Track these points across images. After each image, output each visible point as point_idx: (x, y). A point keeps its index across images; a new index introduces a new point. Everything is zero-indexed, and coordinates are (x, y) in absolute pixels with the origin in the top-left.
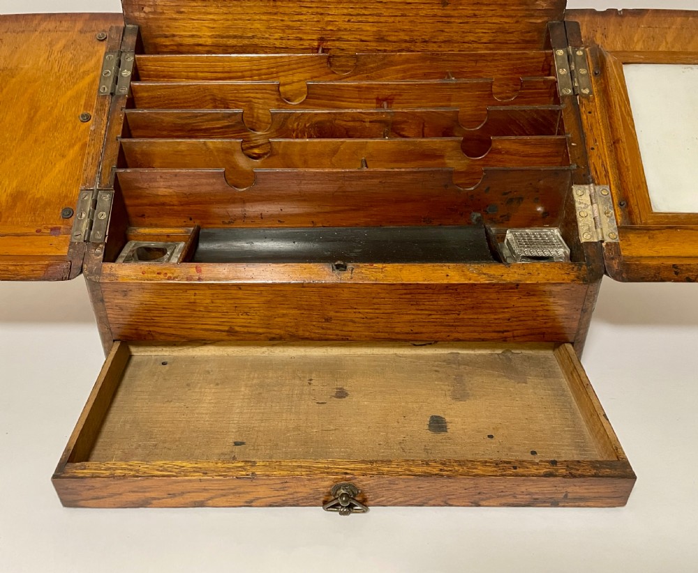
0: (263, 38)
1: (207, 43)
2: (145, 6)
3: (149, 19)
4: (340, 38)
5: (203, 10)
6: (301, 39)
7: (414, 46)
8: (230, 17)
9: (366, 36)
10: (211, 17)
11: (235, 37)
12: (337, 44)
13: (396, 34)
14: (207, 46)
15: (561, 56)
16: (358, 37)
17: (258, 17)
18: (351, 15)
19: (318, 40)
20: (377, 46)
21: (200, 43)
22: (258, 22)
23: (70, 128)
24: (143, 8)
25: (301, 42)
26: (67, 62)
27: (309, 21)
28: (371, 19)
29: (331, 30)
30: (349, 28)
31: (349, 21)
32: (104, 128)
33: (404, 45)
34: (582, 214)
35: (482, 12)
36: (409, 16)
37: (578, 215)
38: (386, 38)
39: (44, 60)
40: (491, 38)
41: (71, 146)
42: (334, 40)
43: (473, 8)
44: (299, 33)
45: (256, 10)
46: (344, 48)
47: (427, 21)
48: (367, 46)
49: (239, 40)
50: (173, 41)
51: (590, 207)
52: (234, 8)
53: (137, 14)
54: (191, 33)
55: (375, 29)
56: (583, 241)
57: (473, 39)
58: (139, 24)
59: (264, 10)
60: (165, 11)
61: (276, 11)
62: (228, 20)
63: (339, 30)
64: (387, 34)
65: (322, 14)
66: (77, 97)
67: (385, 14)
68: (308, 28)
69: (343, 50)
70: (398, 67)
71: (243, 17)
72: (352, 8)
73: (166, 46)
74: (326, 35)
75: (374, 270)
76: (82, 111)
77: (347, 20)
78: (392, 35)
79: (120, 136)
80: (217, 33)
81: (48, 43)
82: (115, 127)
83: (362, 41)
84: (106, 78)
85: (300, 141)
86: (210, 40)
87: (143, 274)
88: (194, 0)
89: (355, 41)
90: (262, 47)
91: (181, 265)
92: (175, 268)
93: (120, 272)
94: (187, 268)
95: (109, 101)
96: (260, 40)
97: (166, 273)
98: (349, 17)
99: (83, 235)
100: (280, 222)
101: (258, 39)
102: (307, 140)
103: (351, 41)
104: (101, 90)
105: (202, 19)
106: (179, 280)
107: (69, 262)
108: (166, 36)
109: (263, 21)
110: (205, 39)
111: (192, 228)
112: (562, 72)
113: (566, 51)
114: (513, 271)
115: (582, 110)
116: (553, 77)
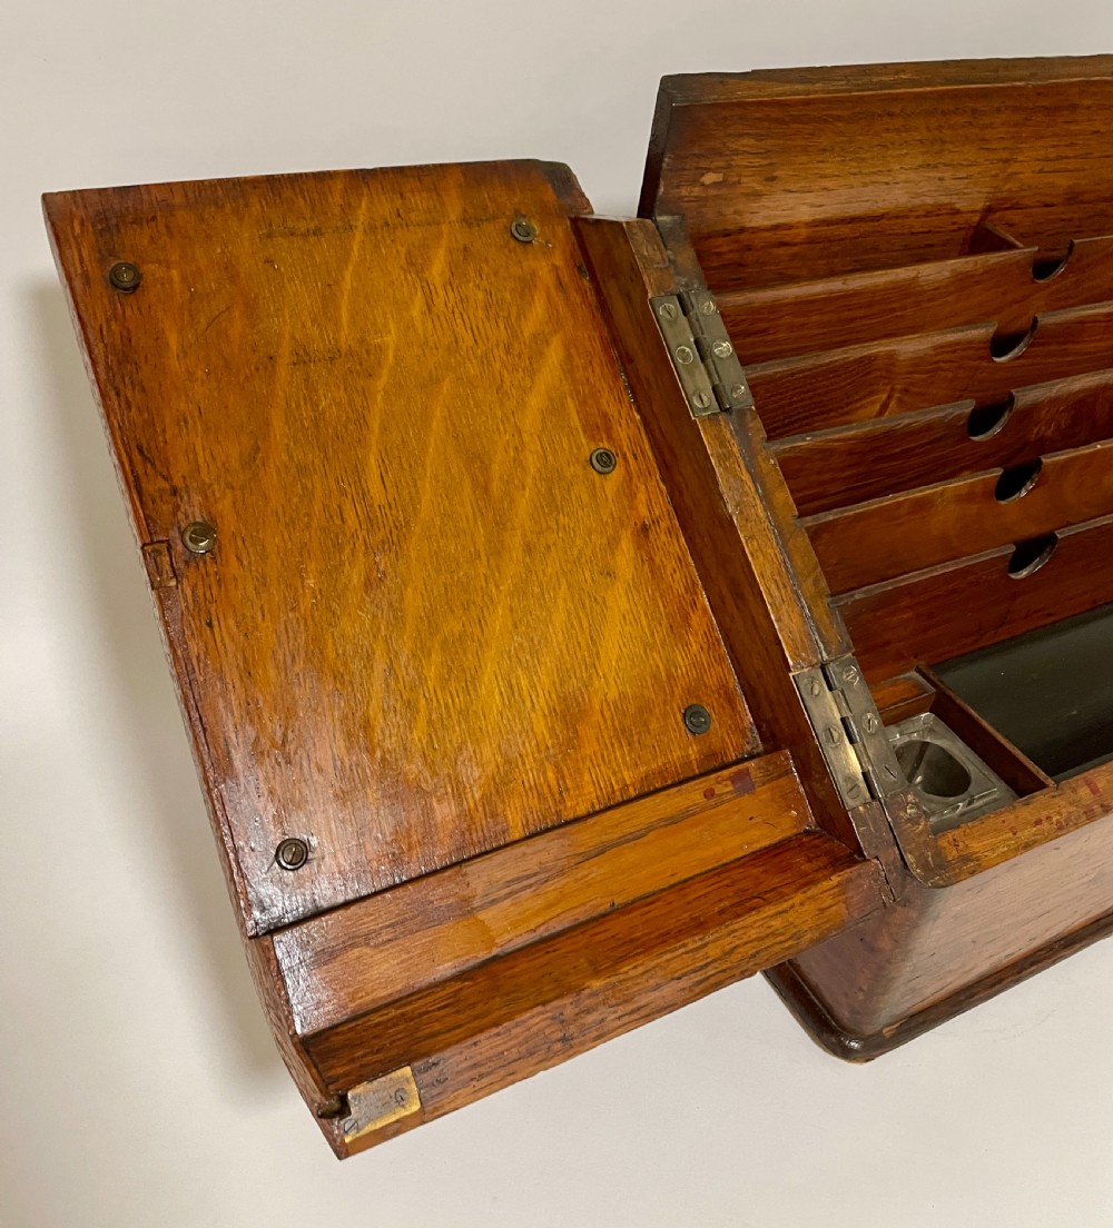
1: (799, 240)
3: (706, 199)
4: (1018, 203)
5: (815, 171)
6: (957, 212)
8: (857, 180)
9: (1054, 197)
10: (825, 183)
11: (851, 221)
12: (1008, 215)
14: (795, 245)
16: (1044, 199)
18: (1048, 160)
20: (1064, 213)
23: (585, 498)
24: (702, 176)
25: (956, 219)
26: (480, 314)
28: (1072, 164)
30: (1034, 185)
31: (1041, 171)
39: (423, 313)
41: (613, 543)
45: (906, 160)
46: (1015, 221)
49: (857, 225)
52: (869, 162)
53: (687, 190)
54: (774, 222)
58: (685, 211)
59: (919, 161)
60: (743, 179)
62: (852, 187)
65: (1006, 161)
66: (555, 409)
71: (878, 177)
76: (587, 448)
77: (1038, 169)
80: (823, 216)
81: (403, 261)
82: (777, 495)
83: (1047, 206)
84: (690, 369)
85: (1087, 451)
86: (804, 232)
87: (1015, 834)
88: (805, 150)
89: (1036, 207)
90: (890, 234)
91: (1062, 789)
92: (1056, 800)
93: (975, 845)
94: (1074, 790)
95: (731, 430)
96: (891, 222)
97: (1049, 818)
98: (1043, 163)
99: (863, 785)
100: (1049, 615)
101: (890, 219)
102: (1099, 446)
103: (1031, 207)
104: (696, 403)
105: (806, 189)
106: (1076, 824)
107: (876, 861)
108: (727, 234)
109: (909, 182)
110: (797, 231)
111: (914, 674)
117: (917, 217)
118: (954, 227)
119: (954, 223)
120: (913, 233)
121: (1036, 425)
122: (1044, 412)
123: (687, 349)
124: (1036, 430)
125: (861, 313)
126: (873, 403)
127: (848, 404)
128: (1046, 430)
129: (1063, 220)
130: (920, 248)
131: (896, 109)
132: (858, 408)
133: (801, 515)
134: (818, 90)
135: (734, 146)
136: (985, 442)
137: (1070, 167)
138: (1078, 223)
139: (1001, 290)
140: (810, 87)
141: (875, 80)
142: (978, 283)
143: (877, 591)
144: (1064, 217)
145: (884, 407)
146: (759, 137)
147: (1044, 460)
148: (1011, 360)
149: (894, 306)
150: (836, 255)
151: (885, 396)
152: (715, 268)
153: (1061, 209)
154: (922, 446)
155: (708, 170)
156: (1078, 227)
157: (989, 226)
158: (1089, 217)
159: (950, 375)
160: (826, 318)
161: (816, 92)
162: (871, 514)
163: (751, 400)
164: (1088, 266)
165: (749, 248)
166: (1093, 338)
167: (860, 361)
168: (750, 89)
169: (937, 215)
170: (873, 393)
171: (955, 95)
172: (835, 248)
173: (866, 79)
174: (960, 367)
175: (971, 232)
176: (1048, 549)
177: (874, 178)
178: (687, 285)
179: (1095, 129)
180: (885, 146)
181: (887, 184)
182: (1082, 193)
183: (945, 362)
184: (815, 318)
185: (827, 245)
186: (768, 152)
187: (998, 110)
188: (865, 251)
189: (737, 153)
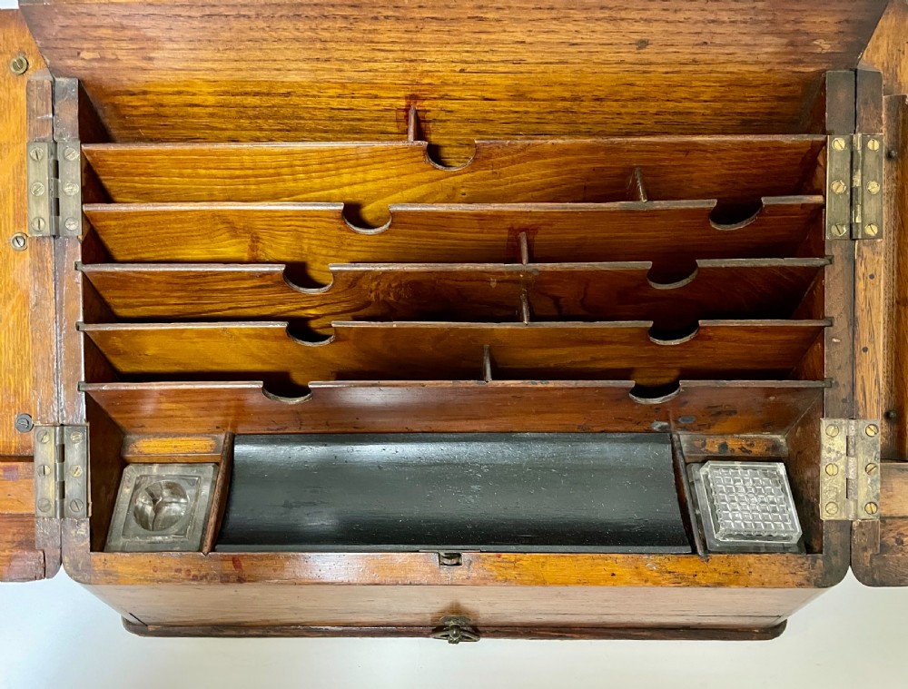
0: (307, 96)
1: (209, 104)
2: (82, 49)
3: (94, 68)
4: (446, 95)
5: (192, 56)
6: (376, 97)
7: (579, 105)
8: (243, 65)
9: (493, 93)
10: (209, 65)
11: (256, 94)
12: (440, 103)
13: (548, 89)
14: (207, 106)
15: (838, 152)
16: (479, 93)
17: (295, 66)
18: (466, 62)
19: (406, 98)
20: (512, 106)
21: (197, 102)
22: (296, 72)
24: (79, 54)
25: (377, 102)
27: (389, 72)
28: (501, 68)
29: (430, 84)
30: (461, 81)
31: (462, 71)
32: (53, 306)
33: (560, 104)
34: (830, 470)
35: (710, 57)
36: (574, 63)
37: (823, 473)
38: (528, 95)
40: (717, 94)
42: (435, 98)
43: (693, 51)
44: (372, 88)
45: (289, 54)
46: (453, 109)
47: (605, 70)
48: (496, 106)
49: (265, 98)
50: (145, 100)
51: (844, 457)
52: (247, 52)
53: (70, 62)
54: (176, 89)
55: (510, 82)
56: (824, 516)
57: (683, 96)
58: (79, 76)
59: (305, 54)
60: (120, 57)
61: (327, 56)
62: (241, 70)
63: (444, 84)
64: (532, 89)
65: (412, 61)
67: (530, 60)
68: (388, 81)
69: (450, 111)
70: (549, 160)
71: (266, 65)
72: (467, 52)
73: (135, 107)
74: (420, 91)
75: (503, 564)
77: (458, 69)
78: (538, 91)
79: (81, 319)
80: (223, 89)
82: (71, 305)
83: (487, 99)
84: (38, 201)
86: (211, 99)
87: (155, 571)
89: (474, 99)
90: (307, 108)
93: (120, 567)
95: (51, 251)
96: (302, 99)
98: (461, 64)
101: (298, 96)
108: (131, 93)
109: (302, 70)
110: (203, 97)
112: (837, 187)
113: (850, 143)
114: (712, 567)
115: (861, 270)
116: (818, 199)
117: (330, 97)
118: (380, 108)
119: (378, 105)
120: (333, 109)
123: (42, 185)
133: (85, 322)
135: (95, 34)
150: (256, 117)
152: (137, 116)
165: (161, 105)
169: (352, 98)
172: (251, 112)
177: (261, 65)
180: (257, 41)
181: (278, 70)
185: (242, 109)
186: (131, 39)
187: (376, 18)
188: (285, 117)
189: (101, 39)
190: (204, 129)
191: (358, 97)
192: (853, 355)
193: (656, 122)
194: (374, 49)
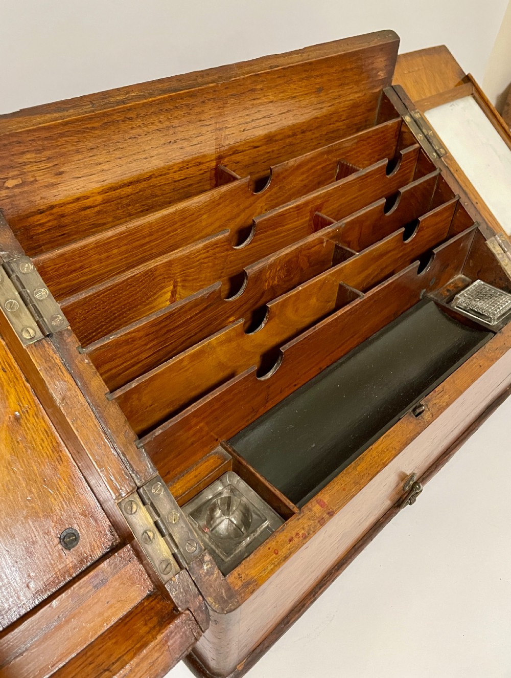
0: (160, 176)
1: (97, 203)
3: (14, 196)
4: (236, 150)
5: (91, 162)
6: (199, 164)
8: (123, 162)
9: (258, 141)
10: (101, 167)
11: (130, 184)
12: (233, 158)
13: (281, 131)
14: (96, 206)
15: (410, 122)
16: (252, 144)
17: (156, 152)
18: (247, 123)
19: (216, 159)
20: (266, 149)
21: (88, 204)
22: (156, 157)
24: (4, 184)
25: (200, 167)
27: (208, 141)
30: (244, 138)
31: (244, 130)
33: (288, 141)
37: (503, 265)
38: (274, 139)
40: (347, 115)
42: (230, 155)
44: (198, 157)
45: (154, 143)
46: (240, 160)
48: (259, 151)
49: (135, 186)
50: (51, 214)
51: (504, 255)
55: (266, 132)
59: (163, 141)
60: (37, 178)
61: (175, 139)
63: (235, 143)
64: (275, 133)
65: (220, 130)
68: (207, 149)
69: (238, 162)
72: (247, 115)
73: (42, 225)
74: (223, 151)
75: (440, 395)
77: (242, 129)
78: (278, 134)
79: (107, 391)
82: (93, 383)
83: (256, 147)
84: (17, 315)
85: (294, 293)
86: (99, 198)
87: (277, 554)
88: (78, 152)
89: (249, 149)
90: (160, 185)
91: (303, 512)
92: (300, 521)
93: (252, 572)
94: (310, 510)
95: (53, 349)
96: (158, 179)
97: (297, 534)
98: (244, 125)
99: (173, 561)
100: (295, 385)
101: (156, 177)
102: (300, 288)
103: (245, 151)
104: (26, 336)
105: (90, 174)
106: (314, 532)
107: (187, 612)
108: (41, 212)
109: (160, 154)
110: (94, 198)
111: (220, 448)
112: (419, 137)
113: (411, 117)
114: (506, 335)
115: (452, 170)
116: (417, 145)
117: (175, 172)
118: (202, 172)
119: (201, 170)
120: (175, 181)
121: (266, 282)
122: (268, 274)
123: (14, 301)
124: (266, 284)
125: (147, 239)
126: (165, 293)
127: (148, 299)
128: (273, 282)
129: (269, 152)
130: (183, 188)
131: (133, 115)
132: (157, 298)
133: (112, 391)
134: (71, 114)
135: (21, 161)
136: (237, 300)
137: (262, 124)
138: (277, 152)
139: (235, 204)
140: (66, 113)
141: (112, 100)
142: (219, 204)
143: (171, 425)
144: (268, 151)
145: (174, 293)
146: (38, 151)
147: (269, 306)
148: (246, 246)
149: (168, 231)
150: (128, 205)
151: (171, 287)
152: (42, 233)
153: (264, 147)
154: (197, 314)
155: (7, 178)
156: (278, 154)
157: (222, 167)
158: (284, 147)
159: (210, 264)
160: (124, 248)
161: (70, 116)
162: (162, 373)
163: (66, 323)
164: (284, 178)
165: (62, 216)
166: (292, 221)
167: (146, 273)
168: (19, 123)
169: (187, 168)
170: (162, 288)
171: (172, 99)
172: (125, 202)
173: (106, 101)
174: (215, 258)
175: (213, 172)
176: (280, 358)
177: (135, 157)
178: (9, 256)
179: (270, 101)
180: (135, 138)
181: (146, 158)
182: (274, 136)
183: (204, 259)
184: (115, 251)
185: (119, 201)
186: (49, 158)
187: (203, 102)
188: (147, 198)
189: (25, 164)
190: (91, 228)
191: (191, 167)
192: (476, 208)
193: (326, 140)
194: (201, 126)
